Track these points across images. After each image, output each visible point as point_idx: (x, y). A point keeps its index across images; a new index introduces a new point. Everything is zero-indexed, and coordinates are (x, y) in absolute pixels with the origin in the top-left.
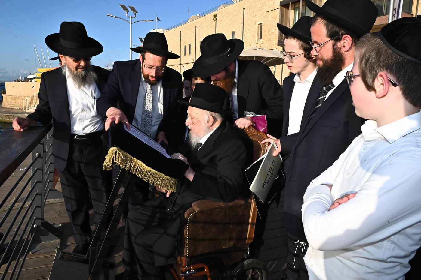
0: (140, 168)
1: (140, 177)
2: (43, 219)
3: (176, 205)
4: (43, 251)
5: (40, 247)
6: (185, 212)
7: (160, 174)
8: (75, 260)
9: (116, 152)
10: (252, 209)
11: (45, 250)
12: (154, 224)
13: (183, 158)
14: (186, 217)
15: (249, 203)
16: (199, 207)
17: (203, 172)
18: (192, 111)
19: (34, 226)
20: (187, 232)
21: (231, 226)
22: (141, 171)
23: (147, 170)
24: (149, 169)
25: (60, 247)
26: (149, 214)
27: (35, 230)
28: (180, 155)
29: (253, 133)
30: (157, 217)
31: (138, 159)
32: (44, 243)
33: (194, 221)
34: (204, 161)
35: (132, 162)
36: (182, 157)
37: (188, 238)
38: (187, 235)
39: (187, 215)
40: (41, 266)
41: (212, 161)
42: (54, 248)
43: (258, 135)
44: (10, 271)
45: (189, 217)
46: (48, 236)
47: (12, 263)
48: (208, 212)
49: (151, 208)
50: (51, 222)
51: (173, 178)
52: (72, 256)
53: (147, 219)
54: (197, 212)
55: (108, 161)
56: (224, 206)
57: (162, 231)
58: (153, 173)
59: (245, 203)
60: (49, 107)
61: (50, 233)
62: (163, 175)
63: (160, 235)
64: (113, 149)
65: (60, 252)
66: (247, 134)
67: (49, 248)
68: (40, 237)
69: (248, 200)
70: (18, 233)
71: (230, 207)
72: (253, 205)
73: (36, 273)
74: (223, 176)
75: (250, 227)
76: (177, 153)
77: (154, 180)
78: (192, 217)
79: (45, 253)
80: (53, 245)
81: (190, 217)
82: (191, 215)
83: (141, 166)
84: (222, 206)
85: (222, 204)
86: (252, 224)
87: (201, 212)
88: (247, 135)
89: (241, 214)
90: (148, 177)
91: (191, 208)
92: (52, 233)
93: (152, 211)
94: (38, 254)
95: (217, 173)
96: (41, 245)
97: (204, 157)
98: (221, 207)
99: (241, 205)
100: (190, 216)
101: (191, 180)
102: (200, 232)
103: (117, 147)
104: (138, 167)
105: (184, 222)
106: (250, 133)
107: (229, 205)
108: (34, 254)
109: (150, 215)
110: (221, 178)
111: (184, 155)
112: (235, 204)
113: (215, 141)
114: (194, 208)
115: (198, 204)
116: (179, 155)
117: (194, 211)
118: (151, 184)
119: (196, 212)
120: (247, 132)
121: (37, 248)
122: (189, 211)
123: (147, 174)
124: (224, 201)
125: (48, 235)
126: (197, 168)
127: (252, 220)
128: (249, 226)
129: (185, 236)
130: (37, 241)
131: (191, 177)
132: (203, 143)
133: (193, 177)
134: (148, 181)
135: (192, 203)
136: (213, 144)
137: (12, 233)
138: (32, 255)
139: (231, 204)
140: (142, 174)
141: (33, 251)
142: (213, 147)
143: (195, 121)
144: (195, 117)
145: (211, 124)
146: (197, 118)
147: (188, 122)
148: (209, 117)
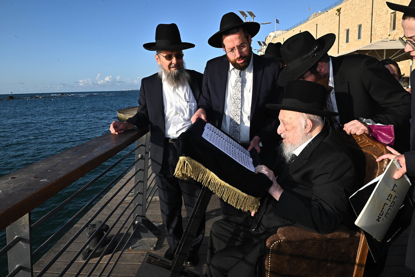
0: (213, 182)
1: (213, 190)
2: (145, 217)
3: (261, 226)
4: (141, 248)
5: (139, 243)
6: (267, 239)
7: (236, 189)
9: (185, 162)
10: (360, 246)
11: (143, 247)
12: (237, 244)
13: (267, 172)
14: (268, 245)
15: (356, 237)
16: (285, 236)
17: (294, 190)
18: (285, 116)
19: (136, 222)
20: (268, 263)
21: (328, 265)
22: (214, 185)
23: (220, 184)
24: (223, 183)
25: (156, 246)
26: (232, 230)
27: (137, 226)
28: (264, 168)
29: (367, 143)
30: (240, 236)
31: (211, 171)
32: (143, 240)
33: (279, 251)
34: (296, 177)
35: (205, 173)
36: (266, 170)
37: (270, 271)
38: (269, 267)
39: (269, 243)
40: (136, 262)
41: (306, 177)
42: (151, 246)
43: (373, 147)
44: (112, 263)
45: (272, 246)
46: (147, 234)
47: (115, 254)
48: (297, 243)
49: (234, 225)
50: (151, 220)
51: (252, 195)
52: (158, 261)
53: (230, 236)
54: (283, 241)
56: (319, 238)
57: (241, 256)
58: (228, 187)
59: (350, 236)
60: (147, 111)
61: (149, 231)
62: (239, 191)
63: (239, 260)
64: (181, 158)
65: (148, 255)
66: (358, 144)
67: (146, 246)
68: (141, 233)
69: (356, 233)
70: (125, 226)
71: (329, 240)
72: (361, 241)
73: (131, 269)
74: (319, 199)
75: (357, 269)
77: (228, 197)
78: (275, 247)
79: (142, 250)
80: (150, 243)
81: (273, 246)
82: (274, 244)
83: (214, 179)
84: (317, 238)
85: (316, 235)
86: (360, 265)
87: (287, 242)
88: (358, 146)
89: (343, 250)
90: (222, 192)
91: (275, 235)
92: (151, 231)
93: (236, 228)
94: (136, 250)
95: (312, 194)
96: (141, 242)
97: (296, 172)
98: (314, 239)
99: (344, 239)
100: (273, 245)
101: (278, 199)
102: (286, 266)
103: (186, 156)
104: (211, 180)
106: (363, 143)
107: (327, 237)
108: (133, 249)
109: (233, 232)
110: (316, 200)
112: (335, 238)
113: (312, 153)
114: (279, 235)
115: (284, 231)
116: (262, 168)
117: (278, 239)
119: (281, 240)
120: (359, 142)
121: (137, 243)
122: (272, 238)
123: (221, 189)
124: (318, 231)
125: (147, 232)
127: (359, 260)
128: (356, 267)
129: (266, 268)
130: (137, 236)
131: (277, 195)
132: (297, 155)
133: (279, 196)
134: (222, 196)
135: (278, 227)
136: (309, 156)
137: (119, 225)
138: (131, 250)
139: (329, 236)
140: (215, 188)
141: (133, 246)
142: (308, 160)
143: (289, 127)
144: (289, 123)
145: (310, 129)
146: (291, 123)
147: (280, 130)
148: (306, 121)
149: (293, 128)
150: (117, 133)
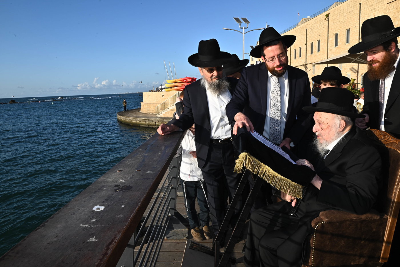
0: (267, 173)
2: (175, 210)
3: (300, 212)
4: (175, 237)
5: (172, 233)
6: (311, 221)
7: (287, 179)
8: (202, 251)
9: (247, 156)
10: (388, 226)
11: (177, 237)
12: (276, 228)
13: (309, 165)
14: (313, 226)
15: (384, 218)
16: (327, 218)
17: (331, 179)
19: (169, 215)
20: (313, 241)
21: (362, 242)
22: (268, 176)
23: (274, 175)
24: (276, 174)
25: (188, 235)
26: (271, 217)
27: (169, 218)
28: (306, 162)
29: (390, 140)
30: (279, 221)
31: (266, 164)
32: (175, 231)
33: (322, 231)
34: (332, 168)
35: (260, 167)
36: (308, 163)
37: (314, 248)
38: (314, 245)
39: (314, 224)
40: (173, 250)
41: (341, 168)
42: (184, 236)
43: (396, 143)
45: (316, 227)
46: (178, 225)
47: (151, 243)
48: (337, 224)
49: (273, 212)
50: (181, 213)
51: (300, 184)
52: (200, 247)
53: (269, 222)
54: (326, 222)
55: (238, 164)
56: (356, 220)
57: (286, 237)
58: (280, 178)
59: (380, 218)
61: (180, 222)
62: (289, 180)
63: (284, 240)
64: (243, 154)
66: (381, 142)
67: (179, 236)
68: (173, 224)
69: (384, 215)
70: (156, 219)
71: (362, 221)
72: (389, 222)
73: (170, 256)
75: (385, 246)
76: (303, 159)
77: (281, 186)
78: (319, 227)
79: (176, 239)
80: (182, 233)
81: (318, 227)
82: (319, 225)
83: (269, 171)
84: (354, 219)
85: (353, 216)
86: (387, 242)
87: (328, 223)
88: (381, 143)
89: (374, 230)
90: (275, 182)
91: (318, 217)
92: (182, 222)
93: (274, 215)
94: (171, 239)
95: (347, 182)
96: (173, 232)
98: (352, 220)
99: (375, 220)
100: (317, 225)
101: (319, 188)
102: (328, 243)
103: (247, 152)
104: (265, 172)
105: (311, 231)
106: (386, 140)
107: (362, 219)
108: (168, 238)
109: (271, 218)
111: (310, 162)
112: (368, 219)
113: (344, 147)
114: (322, 217)
115: (326, 214)
116: (304, 161)
117: (322, 221)
118: (278, 189)
119: (324, 222)
120: (382, 140)
121: (170, 233)
122: (316, 220)
123: (274, 179)
124: (356, 212)
125: (179, 224)
126: (324, 176)
127: (387, 238)
128: (384, 244)
129: (311, 245)
130: (170, 228)
131: (318, 184)
132: (331, 150)
133: (320, 185)
134: (275, 186)
135: (320, 211)
136: (341, 150)
137: (151, 218)
138: (166, 240)
139: (363, 217)
140: (269, 179)
141: (167, 236)
142: (341, 154)
143: (324, 126)
144: (325, 123)
145: (343, 128)
146: (327, 123)
147: (315, 129)
148: (340, 121)
149: (329, 127)
150: (163, 134)
